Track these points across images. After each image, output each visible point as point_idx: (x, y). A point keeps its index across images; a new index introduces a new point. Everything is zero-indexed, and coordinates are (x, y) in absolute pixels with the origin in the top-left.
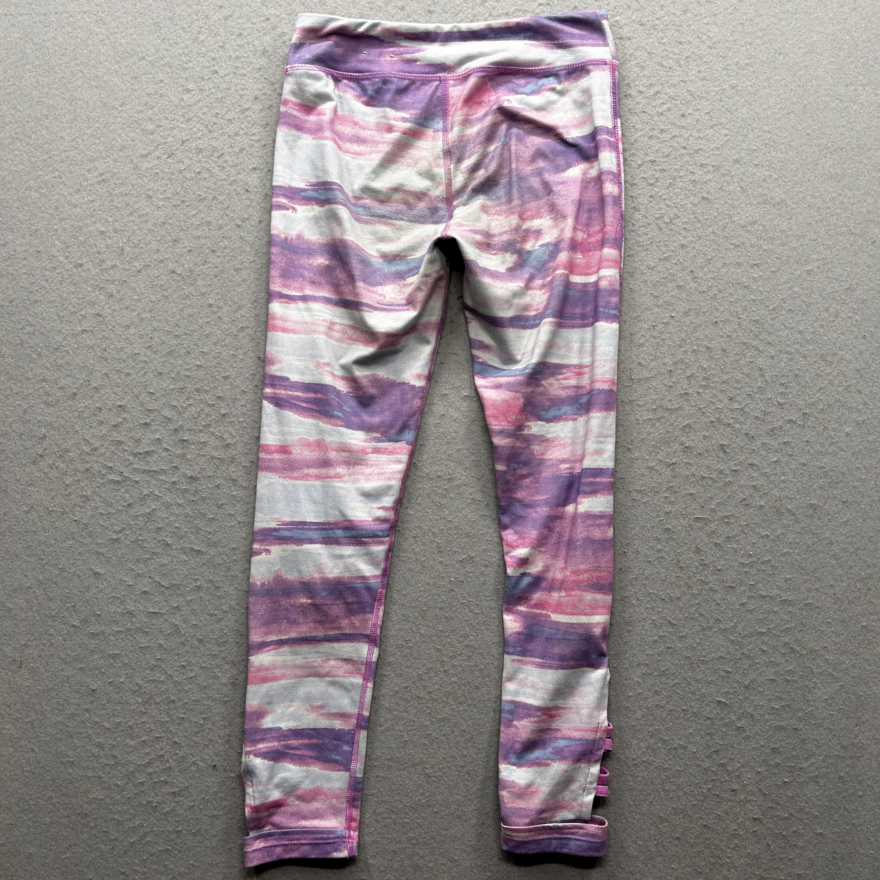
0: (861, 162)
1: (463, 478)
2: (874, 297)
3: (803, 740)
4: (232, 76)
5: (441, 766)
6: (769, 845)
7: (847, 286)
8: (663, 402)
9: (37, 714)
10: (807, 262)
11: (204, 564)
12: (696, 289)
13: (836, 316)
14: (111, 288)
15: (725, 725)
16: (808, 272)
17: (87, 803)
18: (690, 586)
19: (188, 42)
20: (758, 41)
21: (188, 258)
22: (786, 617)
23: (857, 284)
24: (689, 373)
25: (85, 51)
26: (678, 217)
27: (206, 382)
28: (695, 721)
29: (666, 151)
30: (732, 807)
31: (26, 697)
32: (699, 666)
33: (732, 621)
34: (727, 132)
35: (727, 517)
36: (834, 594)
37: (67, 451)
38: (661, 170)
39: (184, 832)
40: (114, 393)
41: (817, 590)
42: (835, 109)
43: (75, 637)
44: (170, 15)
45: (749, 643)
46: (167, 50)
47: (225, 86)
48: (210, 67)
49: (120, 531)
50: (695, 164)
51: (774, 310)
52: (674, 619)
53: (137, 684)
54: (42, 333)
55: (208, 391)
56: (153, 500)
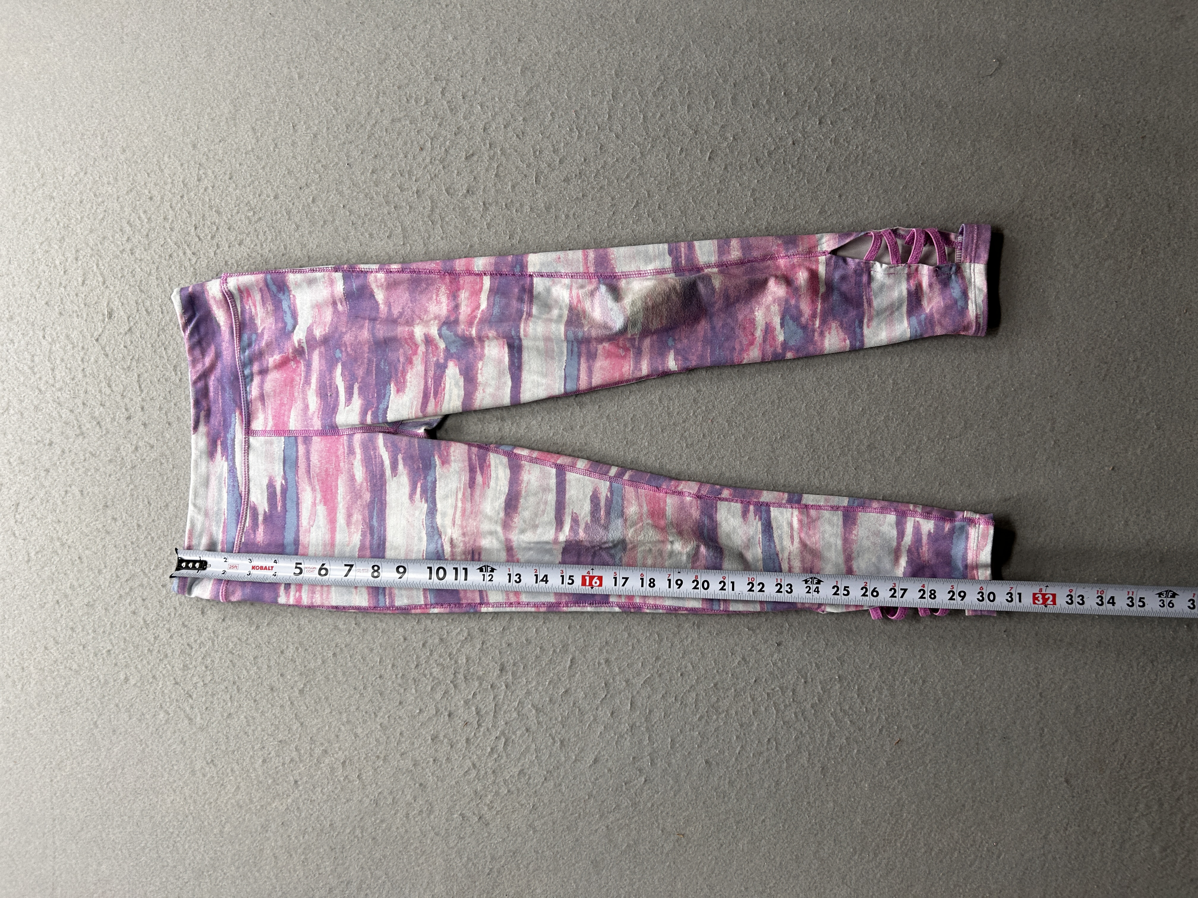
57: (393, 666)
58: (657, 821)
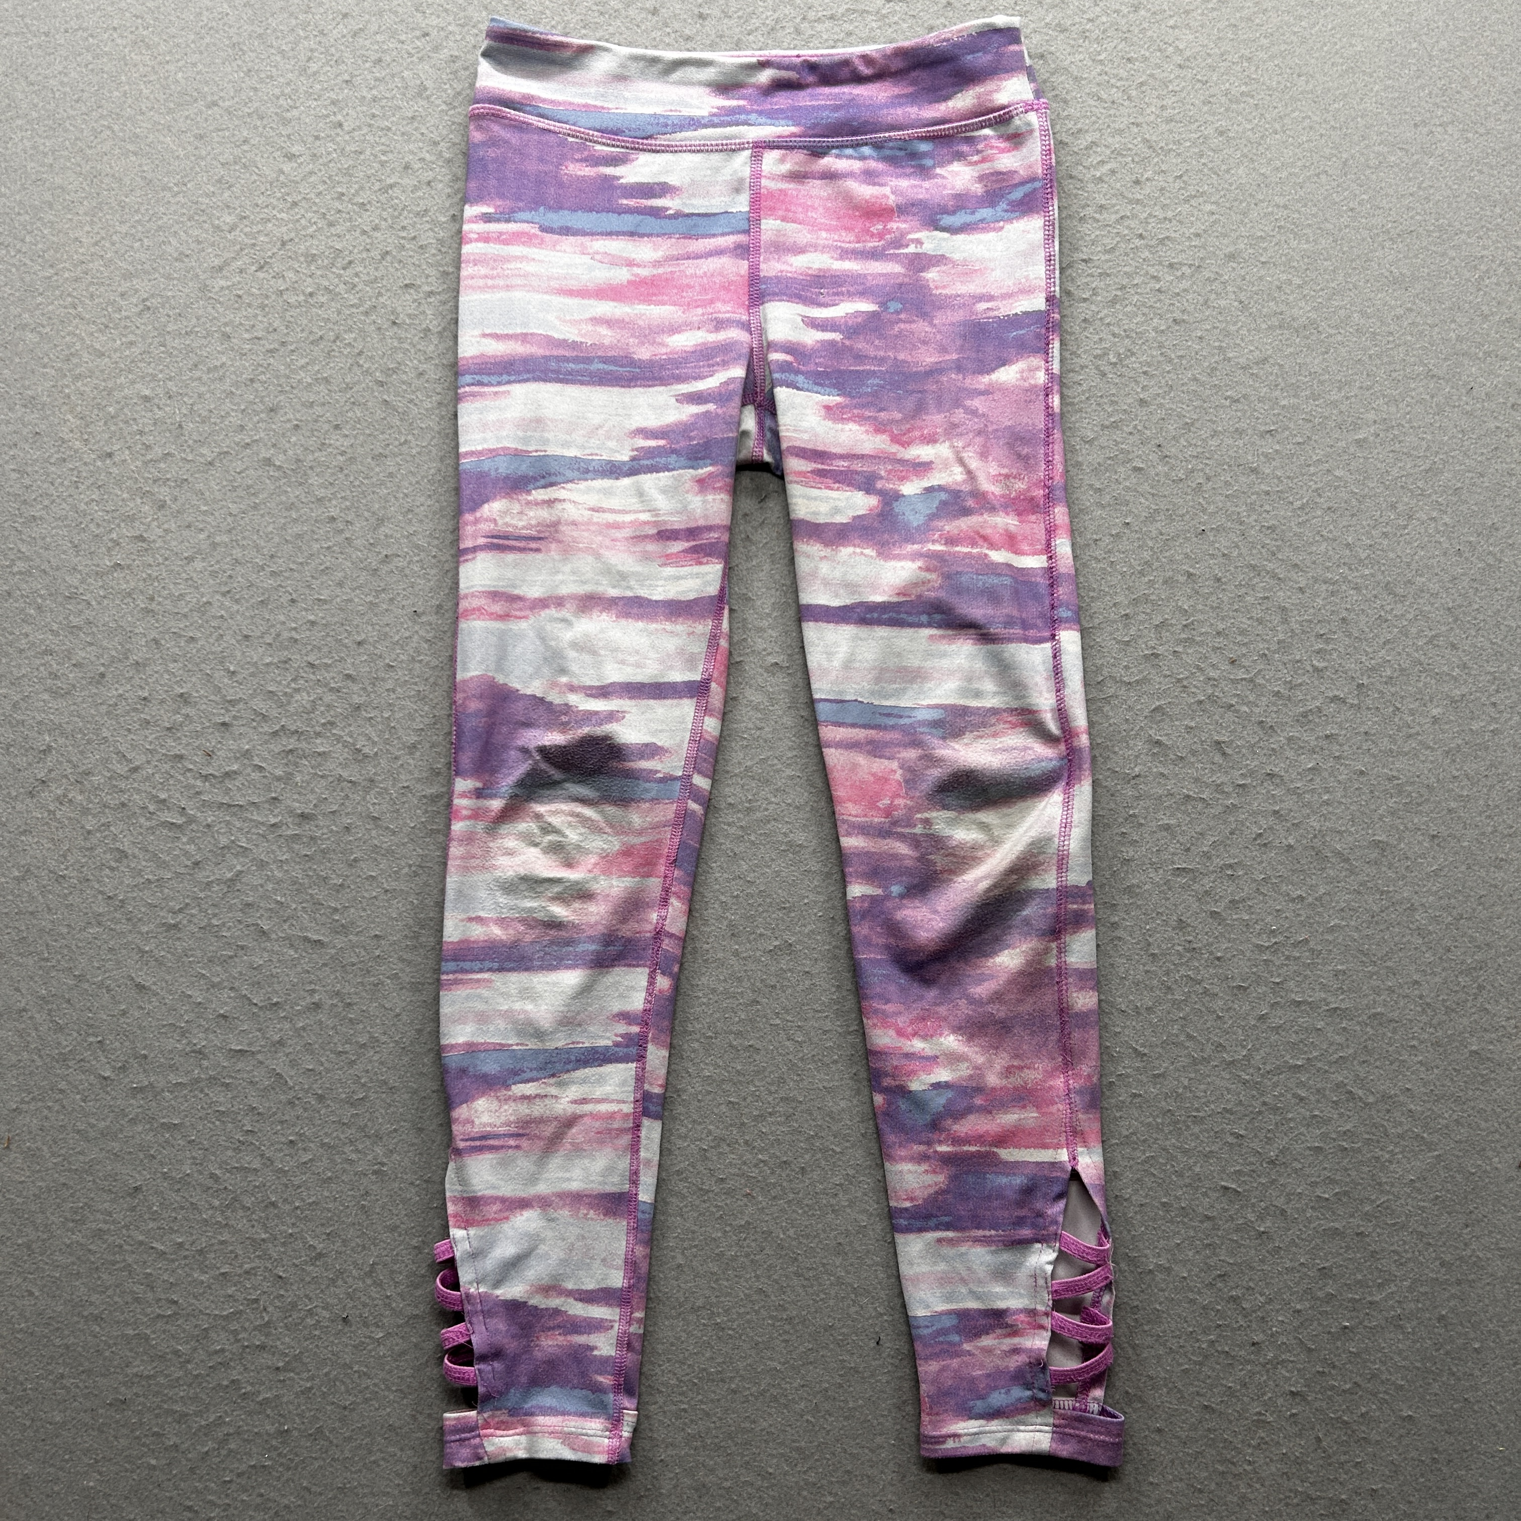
0: (1443, 255)
1: (771, 807)
2: (1474, 484)
3: (1374, 1253)
4: (365, 130)
5: (742, 1310)
6: (1319, 1440)
7: (1427, 466)
8: (1115, 670)
9: (37, 1229)
10: (1356, 427)
11: (325, 965)
12: (1167, 475)
13: (1410, 517)
14: (163, 493)
15: (1238, 1230)
16: (1359, 442)
17: (125, 1384)
18: (1169, 988)
19: (290, 75)
20: (1262, 55)
21: (294, 439)
22: (1338, 1039)
23: (1445, 462)
24: (1157, 620)
25: (116, 94)
26: (1133, 354)
27: (326, 649)
28: (1184, 1224)
29: (1109, 242)
30: (1252, 1374)
31: (19, 1200)
32: (1188, 1127)
33: (1244, 1047)
34: (1214, 207)
35: (1230, 866)
36: (1421, 997)
37: (88, 773)
38: (1101, 274)
39: (295, 1433)
40: (167, 671)
41: (1391, 990)
42: (1398, 165)
43: (103, 1095)
44: (260, 31)
45: (1275, 1085)
46: (255, 89)
47: (353, 147)
48: (328, 116)
49: (180, 910)
50: (1160, 263)
51: (1302, 508)
52: (1143, 1045)
53: (212, 1176)
54: (44, 571)
55: (330, 666)
56: (236, 855)
57: (313, 623)
58: (33, 1099)
